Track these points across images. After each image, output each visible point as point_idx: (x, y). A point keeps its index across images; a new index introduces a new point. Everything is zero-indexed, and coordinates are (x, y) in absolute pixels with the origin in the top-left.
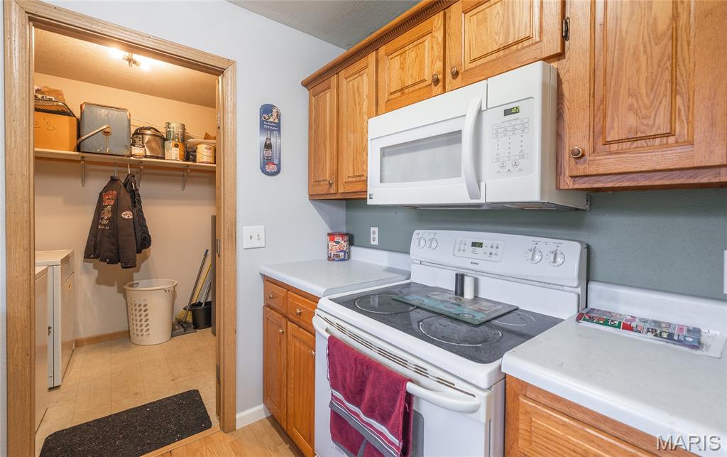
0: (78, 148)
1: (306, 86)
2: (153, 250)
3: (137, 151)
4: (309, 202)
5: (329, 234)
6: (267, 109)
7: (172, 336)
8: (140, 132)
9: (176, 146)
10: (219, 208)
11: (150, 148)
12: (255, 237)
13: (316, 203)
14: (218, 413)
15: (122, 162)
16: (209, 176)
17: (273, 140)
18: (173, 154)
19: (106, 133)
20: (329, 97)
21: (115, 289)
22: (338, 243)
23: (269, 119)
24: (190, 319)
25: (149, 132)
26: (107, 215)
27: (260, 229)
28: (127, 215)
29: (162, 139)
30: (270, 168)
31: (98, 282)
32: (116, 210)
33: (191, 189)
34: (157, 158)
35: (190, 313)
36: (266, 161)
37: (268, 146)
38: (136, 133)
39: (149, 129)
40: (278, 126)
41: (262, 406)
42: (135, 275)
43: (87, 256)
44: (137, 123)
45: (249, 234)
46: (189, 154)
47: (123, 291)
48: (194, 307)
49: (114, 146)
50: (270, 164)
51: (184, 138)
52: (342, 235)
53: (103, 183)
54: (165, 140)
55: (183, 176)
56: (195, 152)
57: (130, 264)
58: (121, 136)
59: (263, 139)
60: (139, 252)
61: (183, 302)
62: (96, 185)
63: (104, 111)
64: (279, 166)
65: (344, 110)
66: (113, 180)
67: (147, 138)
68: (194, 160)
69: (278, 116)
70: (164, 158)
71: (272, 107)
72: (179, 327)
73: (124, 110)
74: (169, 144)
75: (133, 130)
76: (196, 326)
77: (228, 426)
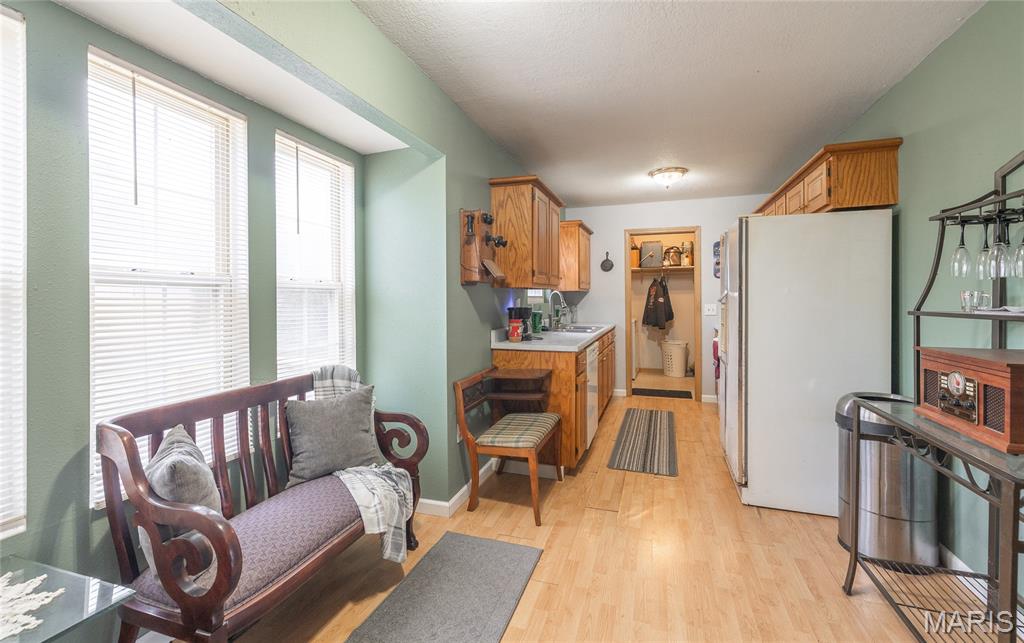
0: (640, 266)
3: (666, 263)
6: (717, 244)
7: (686, 376)
8: (667, 252)
9: (687, 256)
10: (694, 296)
11: (673, 261)
12: (711, 310)
14: (696, 396)
15: (658, 271)
17: (720, 259)
19: (651, 256)
21: (655, 343)
23: (719, 249)
25: (672, 250)
26: (652, 300)
27: (714, 306)
28: (661, 300)
29: (679, 253)
30: (718, 274)
31: (649, 338)
32: (656, 297)
34: (677, 265)
36: (716, 272)
37: (718, 264)
38: (665, 252)
39: (672, 248)
43: (643, 323)
44: (666, 247)
45: (708, 308)
47: (660, 345)
49: (655, 264)
50: (719, 272)
53: (651, 282)
54: (681, 253)
55: (687, 275)
57: (665, 328)
58: (659, 255)
59: (715, 260)
60: (668, 321)
62: (648, 283)
63: (652, 244)
66: (655, 281)
67: (671, 254)
70: (680, 265)
73: (660, 241)
74: (683, 256)
75: (664, 249)
77: (699, 399)
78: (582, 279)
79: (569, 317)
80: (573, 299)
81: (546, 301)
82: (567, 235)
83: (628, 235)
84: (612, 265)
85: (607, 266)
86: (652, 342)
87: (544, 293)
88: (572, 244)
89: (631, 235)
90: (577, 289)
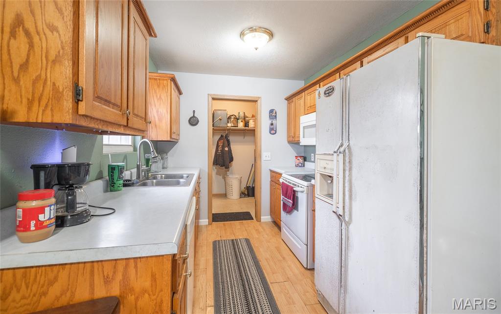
0: (213, 126)
1: (286, 100)
2: (234, 163)
3: (229, 125)
4: (288, 144)
5: (296, 157)
6: (271, 111)
8: (229, 118)
9: (242, 121)
10: (256, 146)
11: (233, 123)
12: (267, 157)
13: (291, 144)
14: (256, 217)
15: (225, 129)
16: (253, 132)
17: (274, 122)
18: (241, 125)
19: (220, 120)
20: (293, 104)
21: (221, 177)
22: (299, 160)
23: (273, 114)
24: (246, 193)
25: (232, 117)
26: (220, 149)
27: (269, 154)
28: (226, 149)
30: (273, 132)
31: (217, 174)
32: (223, 147)
33: (247, 138)
34: (235, 127)
35: (246, 190)
36: (271, 129)
37: (272, 124)
38: (228, 118)
39: (232, 116)
40: (276, 116)
41: (270, 217)
42: (228, 172)
43: (214, 164)
44: (229, 114)
45: (265, 155)
46: (246, 124)
47: (224, 178)
48: (248, 188)
49: (222, 125)
50: (273, 130)
51: (245, 117)
52: (301, 157)
53: (219, 137)
54: (238, 119)
55: (244, 133)
56: (248, 123)
57: (227, 167)
58: (224, 119)
59: (270, 122)
60: (230, 163)
61: (244, 185)
62: (217, 138)
63: (220, 112)
64: (276, 131)
65: (296, 110)
66: (222, 136)
67: (232, 119)
68: (248, 127)
69: (276, 113)
70: (237, 127)
71: (273, 110)
72: (243, 195)
73: (226, 110)
74: (240, 121)
75: (228, 116)
76: (249, 196)
77: (259, 220)
78: (174, 130)
79: (160, 164)
80: (163, 147)
81: (135, 149)
82: (159, 86)
83: (210, 99)
84: (198, 122)
85: (194, 121)
86: (219, 176)
87: (134, 142)
88: (165, 96)
89: (213, 99)
90: (169, 139)
